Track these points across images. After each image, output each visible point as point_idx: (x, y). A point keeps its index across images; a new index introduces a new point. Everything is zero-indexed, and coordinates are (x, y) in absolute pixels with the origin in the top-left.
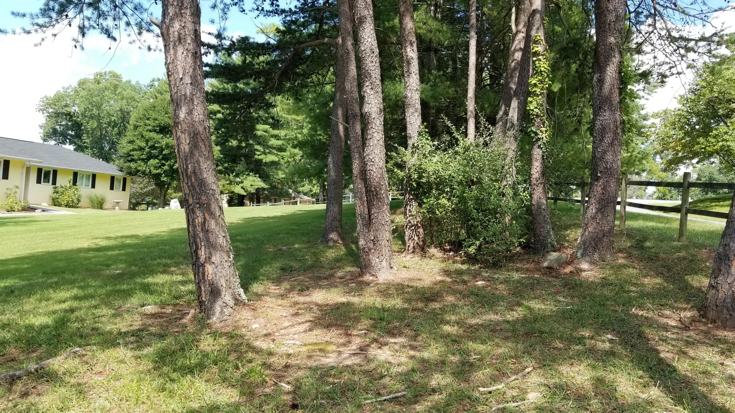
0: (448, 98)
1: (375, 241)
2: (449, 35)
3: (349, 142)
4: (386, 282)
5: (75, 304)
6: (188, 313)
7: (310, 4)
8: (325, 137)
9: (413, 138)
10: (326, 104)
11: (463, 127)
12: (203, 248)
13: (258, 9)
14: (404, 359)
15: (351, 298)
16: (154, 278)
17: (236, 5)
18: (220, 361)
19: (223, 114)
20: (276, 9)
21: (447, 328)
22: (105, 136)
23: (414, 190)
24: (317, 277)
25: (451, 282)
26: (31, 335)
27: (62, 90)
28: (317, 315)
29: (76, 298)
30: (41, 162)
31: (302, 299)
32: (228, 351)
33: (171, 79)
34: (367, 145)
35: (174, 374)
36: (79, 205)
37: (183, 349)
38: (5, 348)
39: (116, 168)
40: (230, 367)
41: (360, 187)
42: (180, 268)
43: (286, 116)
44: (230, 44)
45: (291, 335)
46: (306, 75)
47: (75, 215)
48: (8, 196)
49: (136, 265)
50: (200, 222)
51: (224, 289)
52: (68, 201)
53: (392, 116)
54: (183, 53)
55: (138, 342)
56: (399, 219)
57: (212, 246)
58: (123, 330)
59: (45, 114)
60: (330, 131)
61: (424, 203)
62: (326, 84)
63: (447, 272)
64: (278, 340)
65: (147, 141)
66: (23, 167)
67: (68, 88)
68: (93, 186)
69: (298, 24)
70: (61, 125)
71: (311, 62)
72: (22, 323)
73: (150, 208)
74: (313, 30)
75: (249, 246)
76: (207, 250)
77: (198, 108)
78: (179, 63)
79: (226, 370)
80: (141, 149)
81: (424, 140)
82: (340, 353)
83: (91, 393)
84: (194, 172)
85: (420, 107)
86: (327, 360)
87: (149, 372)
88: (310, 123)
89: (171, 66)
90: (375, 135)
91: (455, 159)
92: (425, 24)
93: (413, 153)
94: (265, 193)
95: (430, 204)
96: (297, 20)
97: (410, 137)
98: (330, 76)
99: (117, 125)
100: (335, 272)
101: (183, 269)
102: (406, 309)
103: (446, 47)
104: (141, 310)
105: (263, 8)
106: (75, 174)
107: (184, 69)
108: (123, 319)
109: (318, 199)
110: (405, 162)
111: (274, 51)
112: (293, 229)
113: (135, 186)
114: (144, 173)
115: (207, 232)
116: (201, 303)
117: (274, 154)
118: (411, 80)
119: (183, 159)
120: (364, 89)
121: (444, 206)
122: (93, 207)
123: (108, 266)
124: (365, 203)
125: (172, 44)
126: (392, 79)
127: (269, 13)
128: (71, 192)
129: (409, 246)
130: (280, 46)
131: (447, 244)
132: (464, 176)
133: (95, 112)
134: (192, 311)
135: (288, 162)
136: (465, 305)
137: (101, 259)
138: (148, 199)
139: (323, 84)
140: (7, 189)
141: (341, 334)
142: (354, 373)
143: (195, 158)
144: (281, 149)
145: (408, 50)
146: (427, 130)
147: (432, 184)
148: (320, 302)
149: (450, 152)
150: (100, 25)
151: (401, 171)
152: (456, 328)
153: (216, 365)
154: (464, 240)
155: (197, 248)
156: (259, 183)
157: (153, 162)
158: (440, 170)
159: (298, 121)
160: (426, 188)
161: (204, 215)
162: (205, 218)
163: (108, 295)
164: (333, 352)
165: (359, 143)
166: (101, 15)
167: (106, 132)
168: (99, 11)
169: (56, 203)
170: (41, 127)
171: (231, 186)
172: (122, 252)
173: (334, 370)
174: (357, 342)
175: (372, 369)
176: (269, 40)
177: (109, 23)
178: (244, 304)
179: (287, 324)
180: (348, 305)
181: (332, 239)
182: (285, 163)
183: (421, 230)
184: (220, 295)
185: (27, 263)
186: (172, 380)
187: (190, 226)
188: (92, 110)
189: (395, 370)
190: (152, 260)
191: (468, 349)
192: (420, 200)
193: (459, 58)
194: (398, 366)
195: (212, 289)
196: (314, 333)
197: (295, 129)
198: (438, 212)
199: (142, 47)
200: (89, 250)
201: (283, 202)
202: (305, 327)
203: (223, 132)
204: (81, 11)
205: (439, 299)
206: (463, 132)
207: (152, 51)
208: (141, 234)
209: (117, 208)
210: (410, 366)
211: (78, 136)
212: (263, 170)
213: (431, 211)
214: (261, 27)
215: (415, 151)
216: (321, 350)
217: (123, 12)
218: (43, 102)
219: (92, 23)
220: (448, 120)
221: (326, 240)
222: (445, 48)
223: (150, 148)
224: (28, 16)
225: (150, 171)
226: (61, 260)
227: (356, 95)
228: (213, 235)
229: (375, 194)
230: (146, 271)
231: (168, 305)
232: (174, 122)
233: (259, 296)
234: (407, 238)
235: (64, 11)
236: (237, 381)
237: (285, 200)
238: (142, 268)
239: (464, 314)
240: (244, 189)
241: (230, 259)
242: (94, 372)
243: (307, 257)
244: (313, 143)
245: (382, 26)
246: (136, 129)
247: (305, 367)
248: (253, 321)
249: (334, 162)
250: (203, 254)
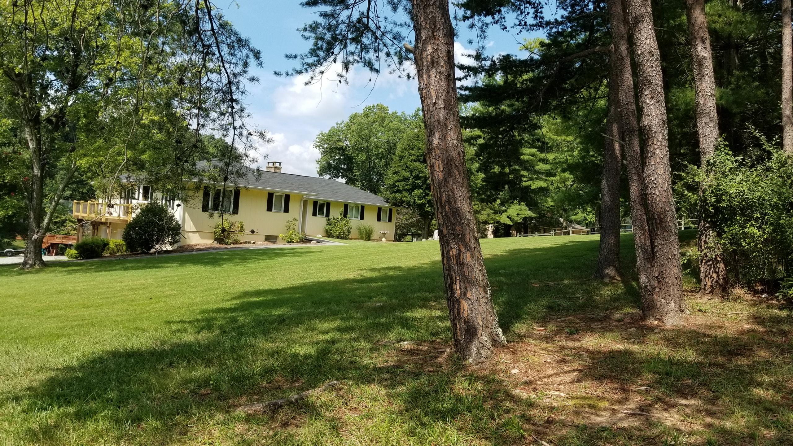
0: (756, 103)
1: (661, 278)
2: (755, 27)
3: (624, 162)
4: (675, 328)
5: (336, 335)
6: (444, 352)
7: (578, 12)
8: (599, 158)
9: (707, 153)
10: (600, 121)
11: (777, 137)
12: (458, 282)
13: (520, 25)
14: (697, 427)
15: (630, 346)
16: (412, 312)
17: (497, 23)
18: (474, 408)
19: (484, 139)
20: (540, 22)
21: (759, 392)
22: (373, 168)
23: (711, 217)
24: (590, 318)
25: (764, 332)
26: (295, 364)
27: (335, 126)
28: (587, 364)
29: (338, 329)
30: (316, 196)
31: (570, 343)
32: (483, 397)
33: (424, 105)
34: (647, 164)
35: (426, 418)
36: (350, 236)
37: (436, 391)
38: (272, 376)
39: (382, 199)
40: (485, 416)
41: (640, 213)
42: (439, 303)
43: (555, 137)
44: (491, 64)
45: (556, 385)
46: (574, 90)
47: (344, 246)
48: (288, 228)
49: (397, 298)
50: (455, 254)
51: (481, 328)
52: (340, 233)
53: (682, 129)
54: (436, 77)
55: (393, 379)
56: (692, 251)
57: (467, 281)
58: (379, 366)
59: (321, 150)
60: (603, 151)
61: (725, 232)
62: (599, 98)
63: (758, 319)
64: (541, 390)
65: (411, 171)
66: (301, 200)
67: (341, 124)
68: (362, 218)
69: (565, 34)
70: (334, 160)
71: (580, 75)
72: (289, 351)
73: (415, 240)
74: (582, 39)
75: (513, 281)
76: (462, 284)
77: (452, 133)
78: (432, 87)
79: (481, 419)
80: (406, 179)
81: (723, 155)
82: (614, 411)
83: (344, 429)
84: (448, 201)
85: (716, 115)
86: (599, 419)
87: (401, 413)
88: (581, 143)
89: (424, 92)
90: (657, 152)
91: (767, 177)
92: (720, 16)
93: (708, 172)
94: (534, 223)
95: (732, 233)
96: (564, 30)
97: (704, 153)
98: (603, 89)
99: (385, 157)
100: (611, 314)
101: (442, 304)
102: (701, 364)
103: (751, 41)
104: (397, 345)
105: (526, 22)
106: (346, 206)
107: (437, 92)
108: (379, 354)
109: (594, 229)
110: (698, 183)
111: (539, 66)
112: (563, 263)
113: (401, 217)
114: (408, 203)
115: (461, 264)
116: (457, 342)
117: (543, 179)
118: (704, 85)
119: (437, 187)
120: (643, 99)
121: (752, 236)
122: (362, 239)
123: (371, 298)
124: (647, 233)
125: (425, 68)
126: (681, 85)
127: (532, 28)
128: (342, 224)
129: (705, 285)
130: (546, 60)
131: (758, 284)
132: (779, 198)
133: (364, 145)
134: (448, 350)
135: (558, 188)
136: (784, 363)
137: (364, 291)
138: (414, 230)
139: (595, 98)
140: (288, 222)
141: (616, 389)
142: (631, 438)
143: (449, 186)
144: (550, 174)
145: (699, 48)
146: (726, 143)
147: (735, 209)
148: (591, 349)
149: (759, 168)
150: (363, 59)
151: (693, 194)
152: (771, 392)
153: (470, 412)
154: (782, 279)
155: (452, 283)
156: (526, 212)
157: (417, 192)
158: (746, 191)
159: (568, 142)
160: (727, 214)
161: (459, 247)
162: (459, 250)
163: (367, 328)
164: (606, 409)
165: (638, 162)
166: (364, 49)
167: (375, 164)
168: (361, 44)
169: (329, 234)
170: (317, 162)
171: (497, 215)
172: (385, 284)
173: (606, 432)
174: (636, 400)
175: (654, 435)
176: (532, 55)
177: (371, 55)
178: (503, 346)
179: (550, 371)
180: (626, 353)
181: (607, 275)
182: (555, 189)
183: (721, 266)
184: (476, 334)
185: (299, 293)
186: (423, 425)
187: (445, 258)
188: (362, 143)
189: (685, 440)
190: (412, 293)
191: (788, 421)
192: (720, 229)
193: (770, 53)
194: (689, 435)
195: (467, 327)
196: (583, 384)
197: (566, 151)
198: (744, 244)
199: (402, 76)
200: (354, 281)
201: (553, 232)
202: (572, 377)
203: (484, 158)
204: (345, 47)
205: (747, 353)
206: (777, 144)
207: (411, 79)
208: (403, 266)
209: (384, 239)
210: (706, 436)
211: (350, 169)
212: (531, 198)
213: (734, 241)
214: (525, 43)
215: (711, 169)
216: (590, 406)
217: (383, 43)
218: (319, 138)
219: (356, 57)
220: (756, 129)
221: (600, 276)
222: (750, 43)
223: (414, 178)
224: (299, 57)
225: (414, 201)
226: (328, 291)
227: (633, 107)
228: (468, 268)
229: (658, 221)
230: (405, 304)
231: (425, 341)
232: (428, 149)
233: (521, 338)
234: (702, 275)
235: (331, 48)
236: (492, 433)
237: (555, 230)
238: (402, 302)
239: (783, 375)
240: (510, 218)
241: (487, 296)
242: (348, 407)
243: (578, 295)
244: (584, 166)
245: (666, 25)
246: (401, 160)
247: (571, 424)
248: (512, 365)
249: (608, 186)
250: (458, 288)
